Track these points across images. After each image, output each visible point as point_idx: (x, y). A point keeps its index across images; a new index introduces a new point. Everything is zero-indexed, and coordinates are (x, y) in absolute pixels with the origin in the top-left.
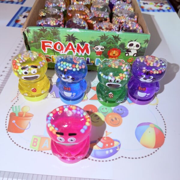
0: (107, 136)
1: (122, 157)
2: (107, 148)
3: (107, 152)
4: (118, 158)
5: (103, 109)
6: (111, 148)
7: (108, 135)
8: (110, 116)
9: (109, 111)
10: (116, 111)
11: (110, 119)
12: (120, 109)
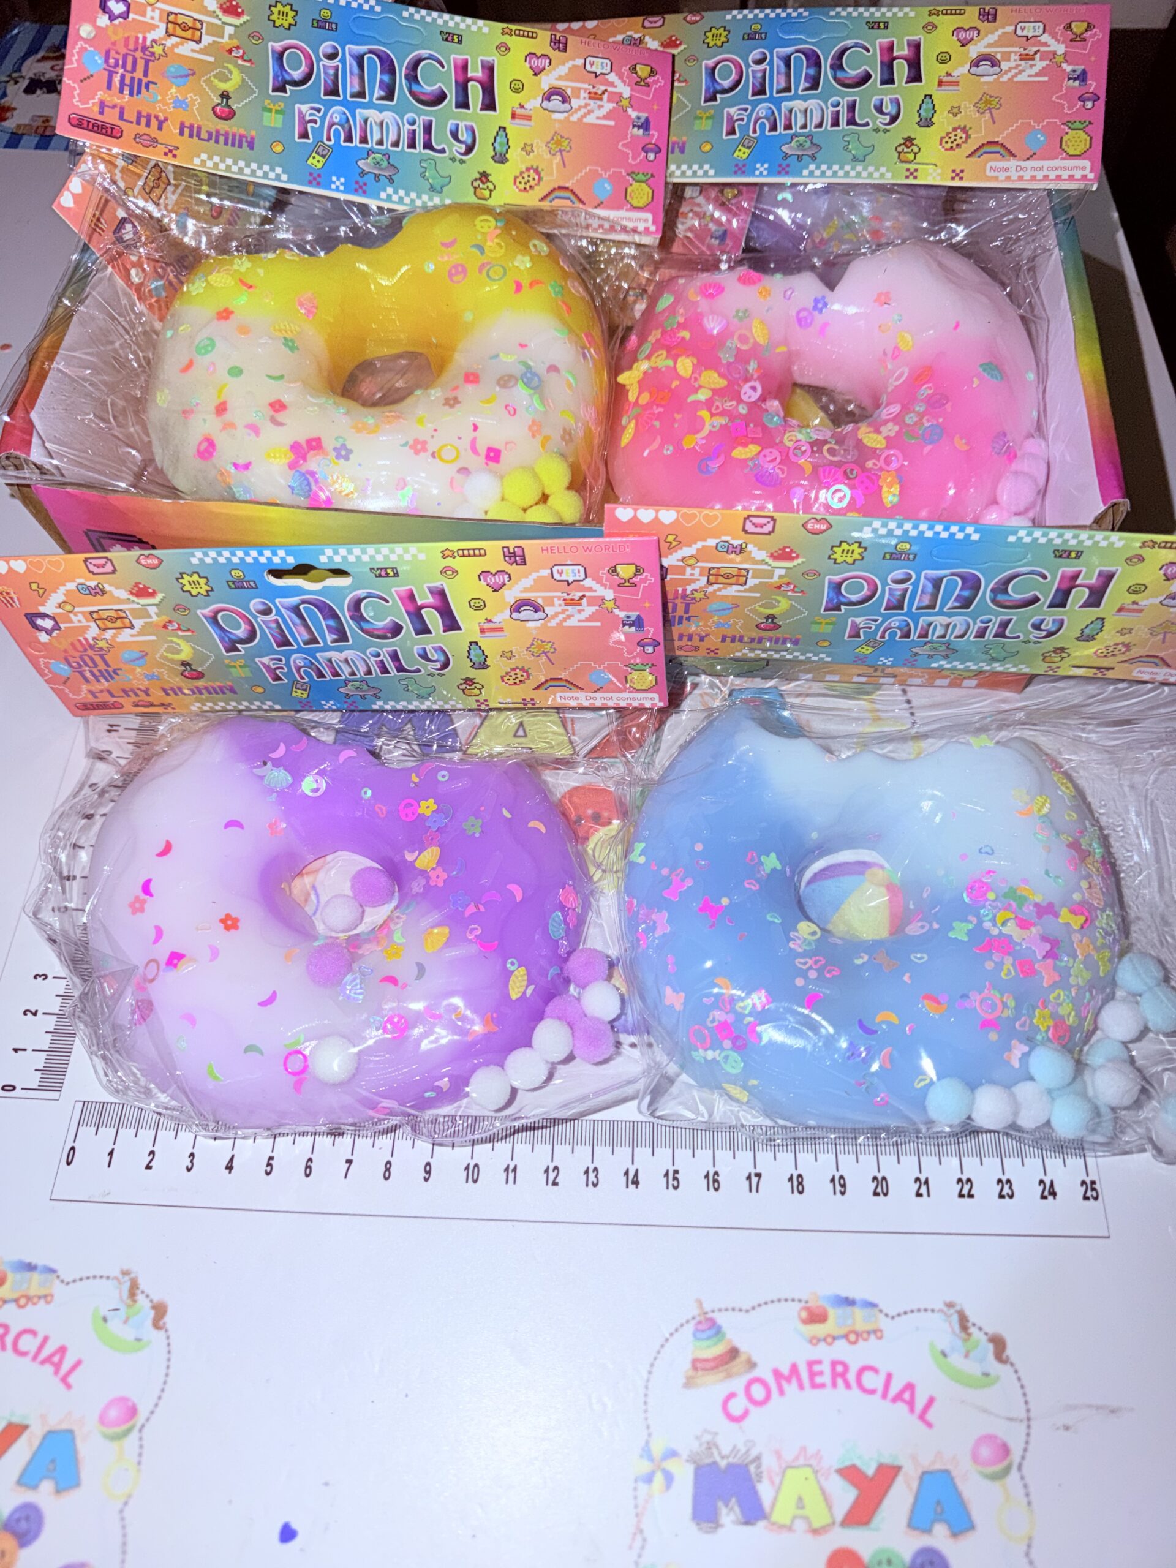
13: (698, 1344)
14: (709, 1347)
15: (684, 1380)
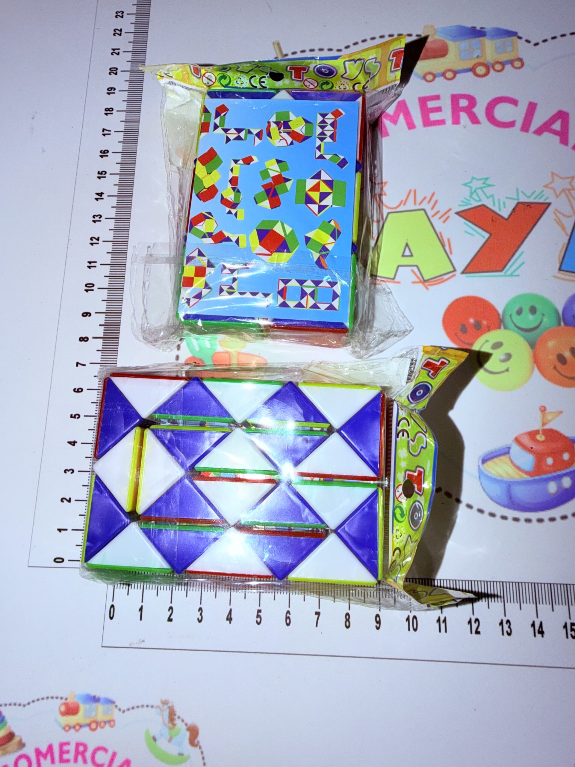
0: (547, 427)
2: (550, 473)
3: (552, 487)
6: (564, 472)
7: (549, 422)
8: (551, 344)
9: (545, 320)
10: (574, 316)
11: (553, 357)
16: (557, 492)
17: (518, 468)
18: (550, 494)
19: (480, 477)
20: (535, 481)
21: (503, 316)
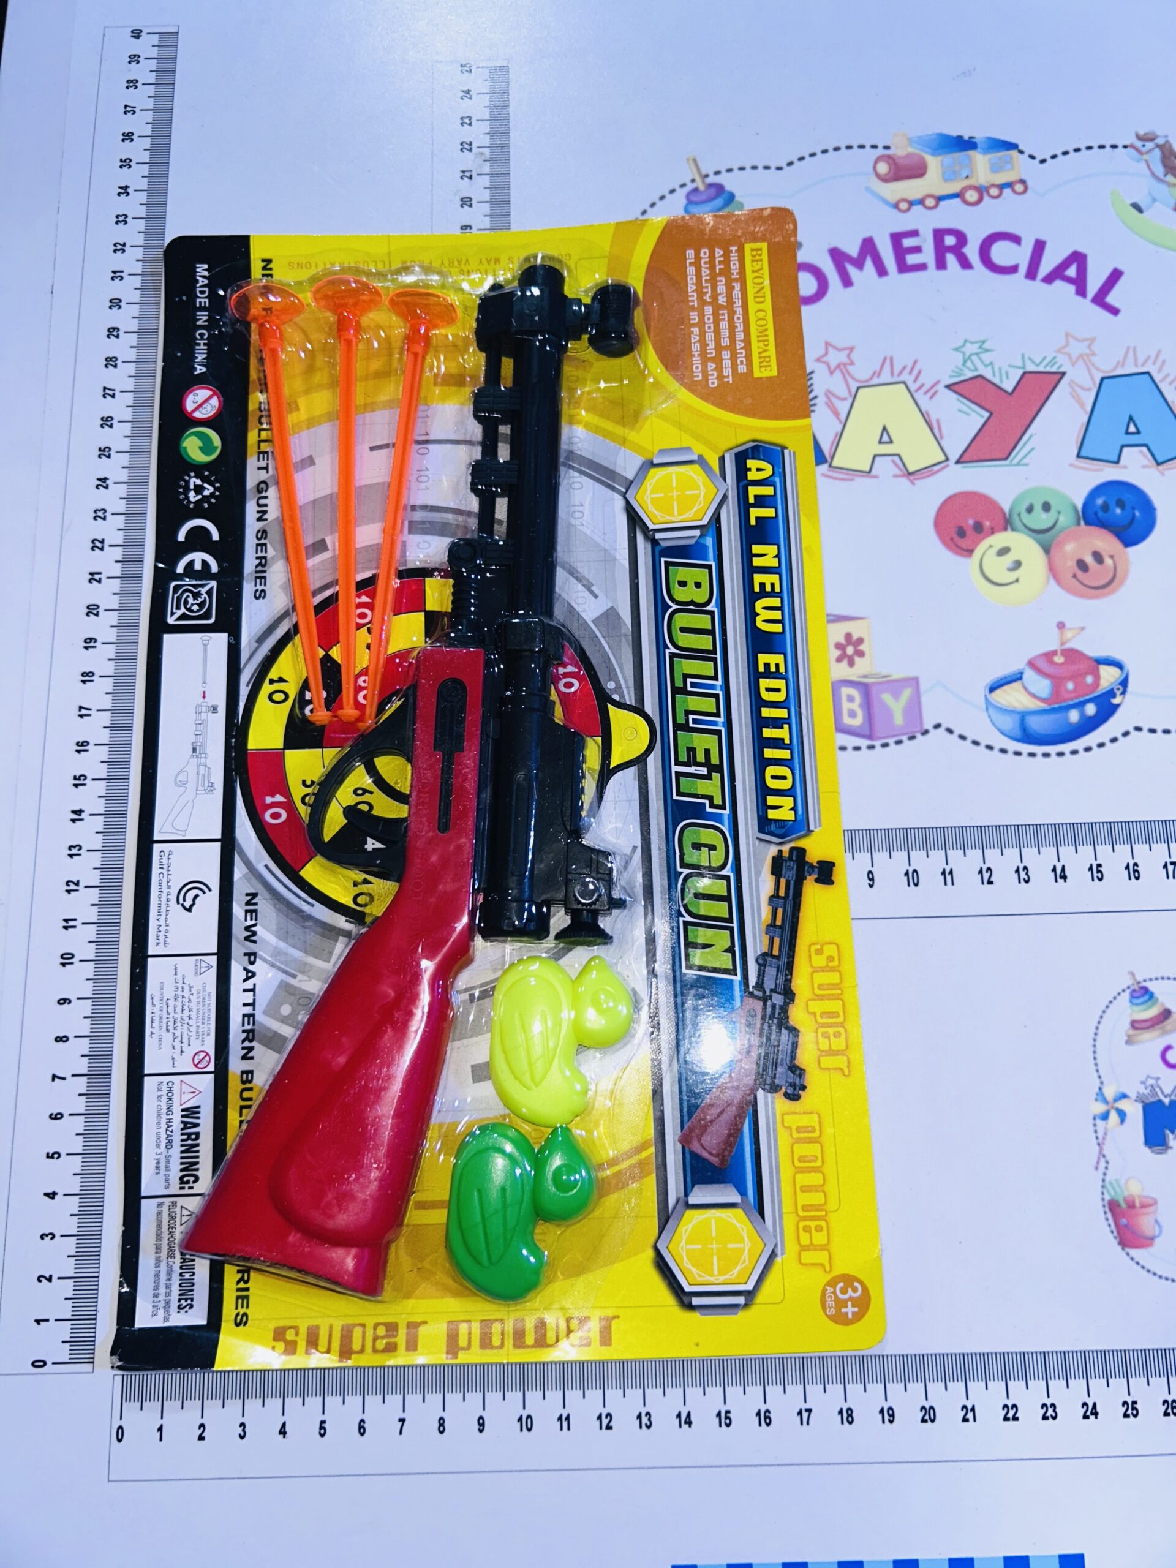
0: (1068, 646)
1: (1138, 729)
2: (1072, 699)
3: (1074, 716)
4: (1119, 736)
5: (1030, 510)
6: (1087, 698)
7: (1069, 640)
8: (1069, 547)
9: (1062, 518)
10: (1096, 514)
11: (1072, 564)
12: (1112, 503)
13: (1136, 1008)
14: (1145, 1010)
15: (1125, 1038)
16: (1079, 721)
17: (1034, 696)
18: (1071, 724)
19: (987, 709)
20: (1053, 711)
21: (1010, 515)
